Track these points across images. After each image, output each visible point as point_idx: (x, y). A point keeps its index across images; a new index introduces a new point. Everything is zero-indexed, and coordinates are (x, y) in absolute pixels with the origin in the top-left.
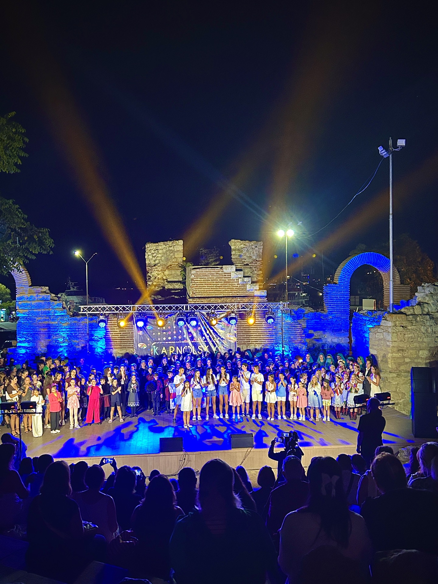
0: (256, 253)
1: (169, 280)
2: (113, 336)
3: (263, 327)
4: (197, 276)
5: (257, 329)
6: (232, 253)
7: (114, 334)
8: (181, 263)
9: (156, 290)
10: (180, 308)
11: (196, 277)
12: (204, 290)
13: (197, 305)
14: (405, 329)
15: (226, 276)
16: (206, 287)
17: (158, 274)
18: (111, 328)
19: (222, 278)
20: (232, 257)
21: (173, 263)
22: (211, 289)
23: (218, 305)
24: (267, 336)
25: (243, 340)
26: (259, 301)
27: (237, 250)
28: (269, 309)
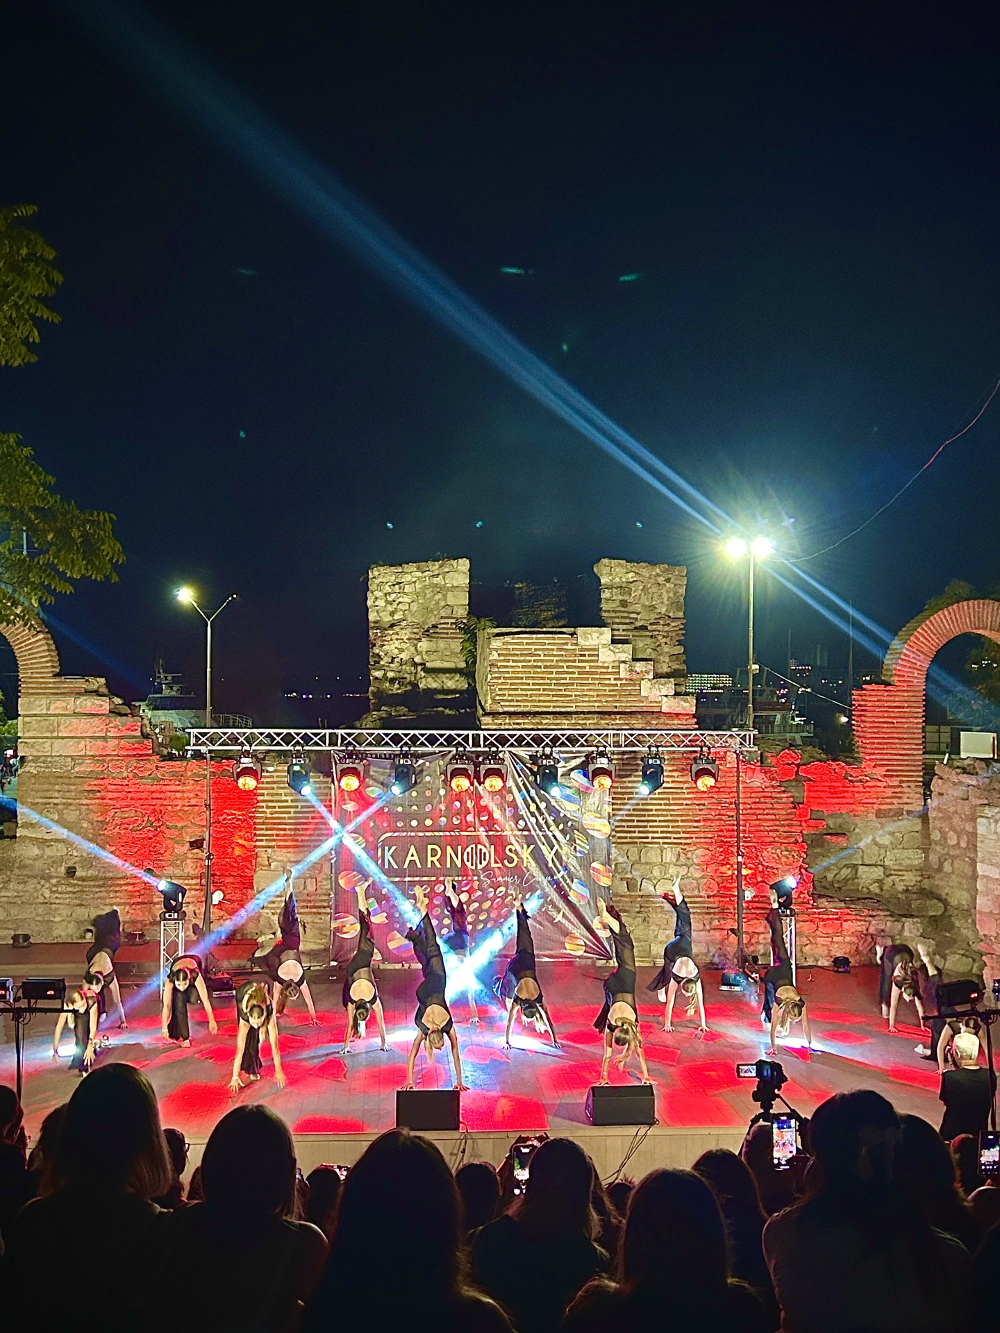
0: (669, 597)
1: (428, 665)
2: (276, 812)
3: (686, 799)
4: (506, 654)
5: (667, 802)
6: (603, 596)
7: (279, 807)
8: (465, 621)
9: (395, 692)
10: (459, 739)
11: (502, 658)
12: (524, 693)
13: (506, 733)
15: (584, 655)
16: (529, 684)
17: (401, 650)
18: (271, 791)
19: (574, 661)
20: (604, 606)
21: (442, 621)
22: (544, 690)
23: (563, 735)
24: (696, 824)
25: (630, 832)
26: (674, 727)
27: (616, 588)
28: (701, 747)
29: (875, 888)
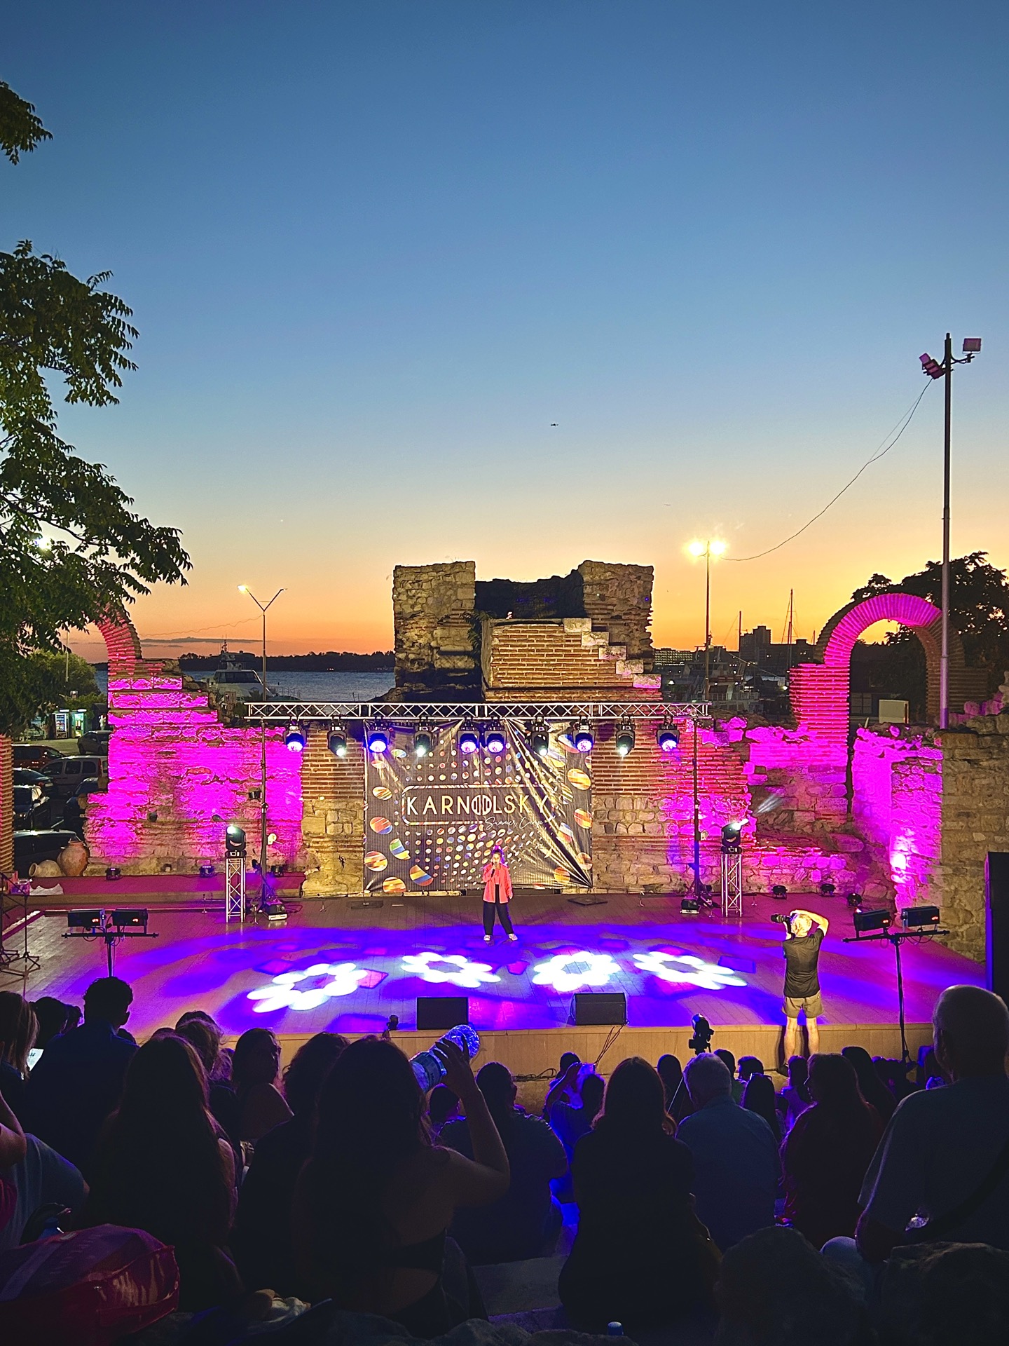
0: (639, 592)
1: (442, 649)
2: (319, 770)
3: (653, 758)
4: (506, 640)
5: (637, 760)
6: (585, 591)
7: (321, 766)
8: (470, 613)
9: (415, 671)
10: (467, 710)
11: (503, 643)
12: (521, 672)
13: (505, 705)
14: (974, 768)
15: (570, 641)
16: (524, 665)
17: (420, 637)
18: (314, 753)
19: (561, 646)
20: (586, 600)
21: (454, 612)
22: (537, 669)
23: (552, 707)
24: (661, 778)
25: (607, 785)
26: (643, 699)
27: (596, 585)
28: (666, 717)
29: (807, 829)
